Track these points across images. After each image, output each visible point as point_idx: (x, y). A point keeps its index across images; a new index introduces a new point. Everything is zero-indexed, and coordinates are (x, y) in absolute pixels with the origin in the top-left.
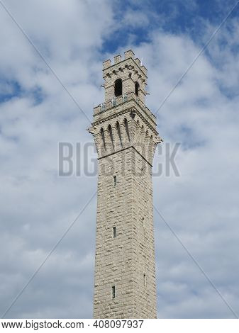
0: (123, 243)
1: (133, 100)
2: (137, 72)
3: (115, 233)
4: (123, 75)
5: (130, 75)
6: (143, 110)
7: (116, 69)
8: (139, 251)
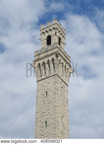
0: (51, 130)
1: (58, 47)
2: (60, 32)
3: (46, 124)
4: (52, 33)
5: (56, 33)
6: (63, 53)
7: (48, 30)
8: (60, 135)
